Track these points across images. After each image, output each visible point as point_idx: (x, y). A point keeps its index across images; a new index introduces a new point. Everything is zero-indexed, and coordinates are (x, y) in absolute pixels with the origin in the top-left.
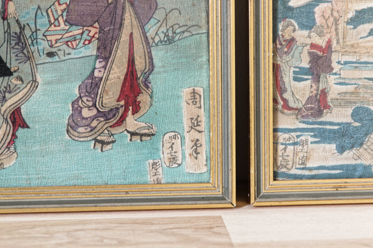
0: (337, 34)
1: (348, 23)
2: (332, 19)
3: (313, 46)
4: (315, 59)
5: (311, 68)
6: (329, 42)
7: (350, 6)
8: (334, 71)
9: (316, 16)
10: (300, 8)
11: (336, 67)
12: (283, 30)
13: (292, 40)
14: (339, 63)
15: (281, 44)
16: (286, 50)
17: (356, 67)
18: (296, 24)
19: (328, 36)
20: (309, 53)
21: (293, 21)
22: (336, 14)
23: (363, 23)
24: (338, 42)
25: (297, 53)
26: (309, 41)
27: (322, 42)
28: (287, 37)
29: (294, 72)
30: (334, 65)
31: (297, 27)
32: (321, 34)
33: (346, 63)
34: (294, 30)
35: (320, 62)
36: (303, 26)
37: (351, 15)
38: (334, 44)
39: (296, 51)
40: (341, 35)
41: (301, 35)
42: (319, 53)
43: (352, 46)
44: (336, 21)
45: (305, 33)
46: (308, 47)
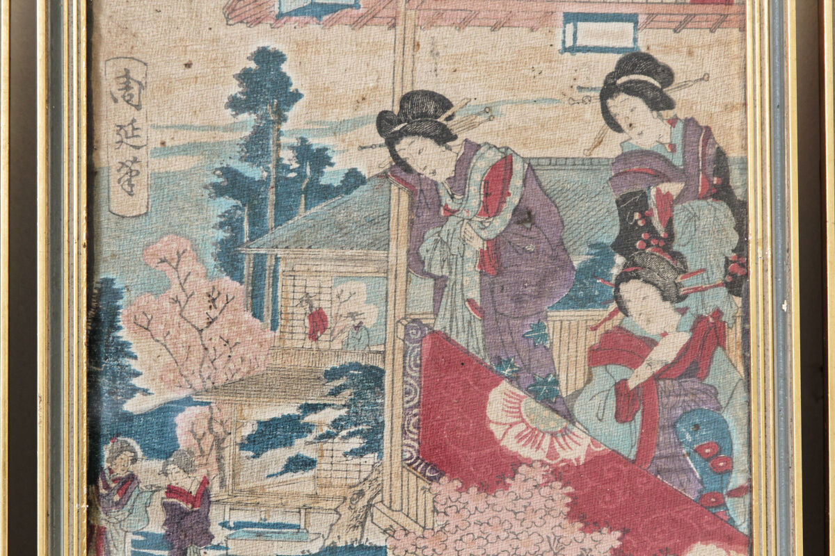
0: (221, 468)
1: (243, 446)
2: (209, 439)
3: (172, 491)
4: (175, 517)
5: (167, 535)
6: (205, 483)
7: (246, 412)
8: (215, 542)
9: (179, 431)
10: (145, 415)
11: (219, 535)
12: (112, 459)
13: (131, 478)
14: (224, 525)
15: (107, 487)
16: (117, 498)
17: (259, 535)
18: (137, 448)
19: (203, 472)
20: (164, 505)
21: (130, 441)
22: (218, 428)
23: (273, 447)
24: (222, 483)
25: (139, 504)
26: (163, 482)
27: (190, 484)
28: (120, 473)
29: (134, 543)
30: (215, 529)
31: (140, 454)
32: (187, 469)
33: (239, 526)
34: (134, 460)
35: (187, 522)
36: (151, 452)
37: (247, 431)
38: (215, 488)
39: (137, 501)
40: (228, 471)
41: (148, 470)
42: (186, 506)
43: (252, 492)
44: (219, 443)
45: (157, 464)
46: (162, 493)
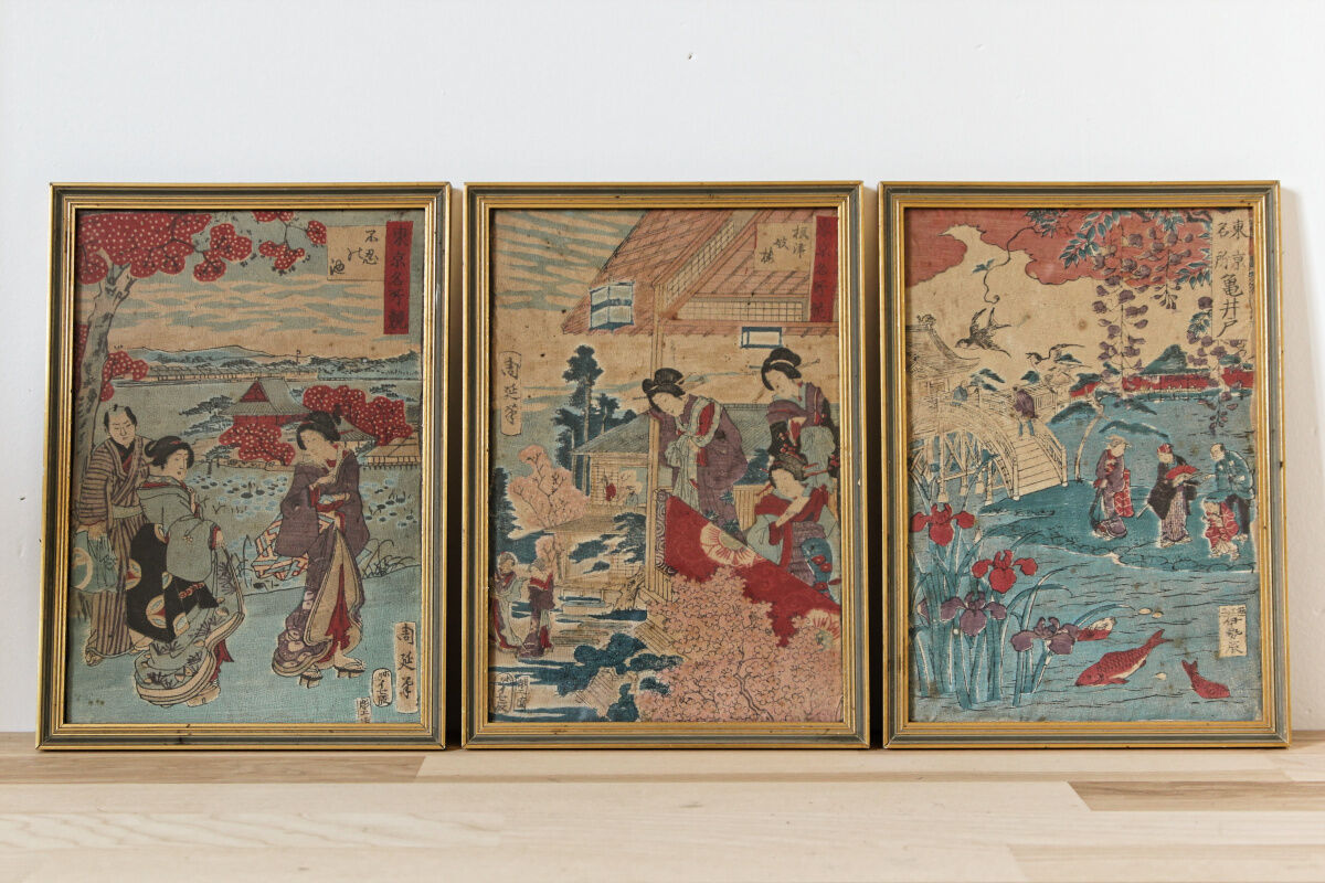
0: (559, 568)
1: (570, 557)
2: (553, 552)
3: (533, 580)
4: (534, 594)
5: (530, 604)
6: (551, 576)
7: (573, 538)
8: (556, 608)
9: (537, 549)
10: (519, 540)
11: (558, 604)
12: (501, 564)
13: (512, 574)
14: (561, 598)
15: (499, 578)
16: (504, 584)
17: (579, 604)
18: (515, 558)
19: (550, 570)
20: (529, 588)
21: (512, 555)
22: (558, 547)
23: (586, 557)
24: (560, 577)
25: (516, 588)
26: (529, 576)
27: (543, 577)
28: (506, 571)
29: (514, 608)
30: (556, 600)
31: (516, 561)
32: (541, 569)
33: (569, 599)
34: (514, 564)
35: (541, 597)
36: (522, 560)
37: (573, 549)
38: (556, 579)
39: (515, 586)
40: (563, 569)
41: (521, 569)
42: (541, 589)
43: (575, 581)
44: (558, 555)
45: (525, 566)
46: (528, 581)
